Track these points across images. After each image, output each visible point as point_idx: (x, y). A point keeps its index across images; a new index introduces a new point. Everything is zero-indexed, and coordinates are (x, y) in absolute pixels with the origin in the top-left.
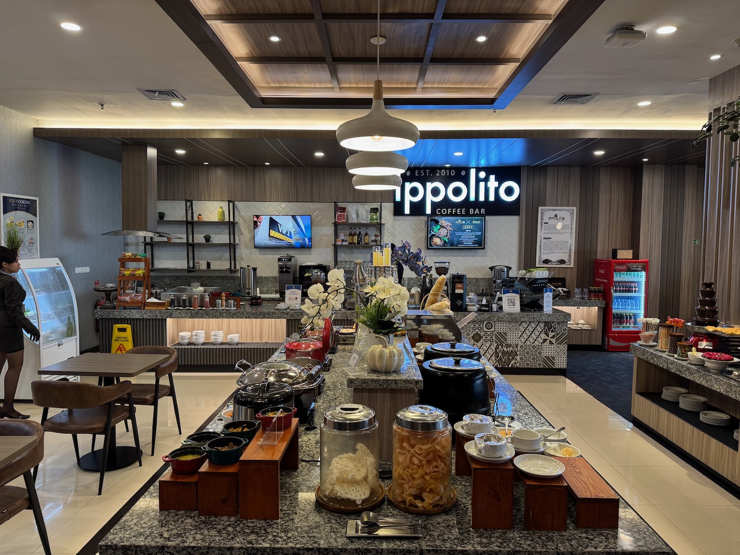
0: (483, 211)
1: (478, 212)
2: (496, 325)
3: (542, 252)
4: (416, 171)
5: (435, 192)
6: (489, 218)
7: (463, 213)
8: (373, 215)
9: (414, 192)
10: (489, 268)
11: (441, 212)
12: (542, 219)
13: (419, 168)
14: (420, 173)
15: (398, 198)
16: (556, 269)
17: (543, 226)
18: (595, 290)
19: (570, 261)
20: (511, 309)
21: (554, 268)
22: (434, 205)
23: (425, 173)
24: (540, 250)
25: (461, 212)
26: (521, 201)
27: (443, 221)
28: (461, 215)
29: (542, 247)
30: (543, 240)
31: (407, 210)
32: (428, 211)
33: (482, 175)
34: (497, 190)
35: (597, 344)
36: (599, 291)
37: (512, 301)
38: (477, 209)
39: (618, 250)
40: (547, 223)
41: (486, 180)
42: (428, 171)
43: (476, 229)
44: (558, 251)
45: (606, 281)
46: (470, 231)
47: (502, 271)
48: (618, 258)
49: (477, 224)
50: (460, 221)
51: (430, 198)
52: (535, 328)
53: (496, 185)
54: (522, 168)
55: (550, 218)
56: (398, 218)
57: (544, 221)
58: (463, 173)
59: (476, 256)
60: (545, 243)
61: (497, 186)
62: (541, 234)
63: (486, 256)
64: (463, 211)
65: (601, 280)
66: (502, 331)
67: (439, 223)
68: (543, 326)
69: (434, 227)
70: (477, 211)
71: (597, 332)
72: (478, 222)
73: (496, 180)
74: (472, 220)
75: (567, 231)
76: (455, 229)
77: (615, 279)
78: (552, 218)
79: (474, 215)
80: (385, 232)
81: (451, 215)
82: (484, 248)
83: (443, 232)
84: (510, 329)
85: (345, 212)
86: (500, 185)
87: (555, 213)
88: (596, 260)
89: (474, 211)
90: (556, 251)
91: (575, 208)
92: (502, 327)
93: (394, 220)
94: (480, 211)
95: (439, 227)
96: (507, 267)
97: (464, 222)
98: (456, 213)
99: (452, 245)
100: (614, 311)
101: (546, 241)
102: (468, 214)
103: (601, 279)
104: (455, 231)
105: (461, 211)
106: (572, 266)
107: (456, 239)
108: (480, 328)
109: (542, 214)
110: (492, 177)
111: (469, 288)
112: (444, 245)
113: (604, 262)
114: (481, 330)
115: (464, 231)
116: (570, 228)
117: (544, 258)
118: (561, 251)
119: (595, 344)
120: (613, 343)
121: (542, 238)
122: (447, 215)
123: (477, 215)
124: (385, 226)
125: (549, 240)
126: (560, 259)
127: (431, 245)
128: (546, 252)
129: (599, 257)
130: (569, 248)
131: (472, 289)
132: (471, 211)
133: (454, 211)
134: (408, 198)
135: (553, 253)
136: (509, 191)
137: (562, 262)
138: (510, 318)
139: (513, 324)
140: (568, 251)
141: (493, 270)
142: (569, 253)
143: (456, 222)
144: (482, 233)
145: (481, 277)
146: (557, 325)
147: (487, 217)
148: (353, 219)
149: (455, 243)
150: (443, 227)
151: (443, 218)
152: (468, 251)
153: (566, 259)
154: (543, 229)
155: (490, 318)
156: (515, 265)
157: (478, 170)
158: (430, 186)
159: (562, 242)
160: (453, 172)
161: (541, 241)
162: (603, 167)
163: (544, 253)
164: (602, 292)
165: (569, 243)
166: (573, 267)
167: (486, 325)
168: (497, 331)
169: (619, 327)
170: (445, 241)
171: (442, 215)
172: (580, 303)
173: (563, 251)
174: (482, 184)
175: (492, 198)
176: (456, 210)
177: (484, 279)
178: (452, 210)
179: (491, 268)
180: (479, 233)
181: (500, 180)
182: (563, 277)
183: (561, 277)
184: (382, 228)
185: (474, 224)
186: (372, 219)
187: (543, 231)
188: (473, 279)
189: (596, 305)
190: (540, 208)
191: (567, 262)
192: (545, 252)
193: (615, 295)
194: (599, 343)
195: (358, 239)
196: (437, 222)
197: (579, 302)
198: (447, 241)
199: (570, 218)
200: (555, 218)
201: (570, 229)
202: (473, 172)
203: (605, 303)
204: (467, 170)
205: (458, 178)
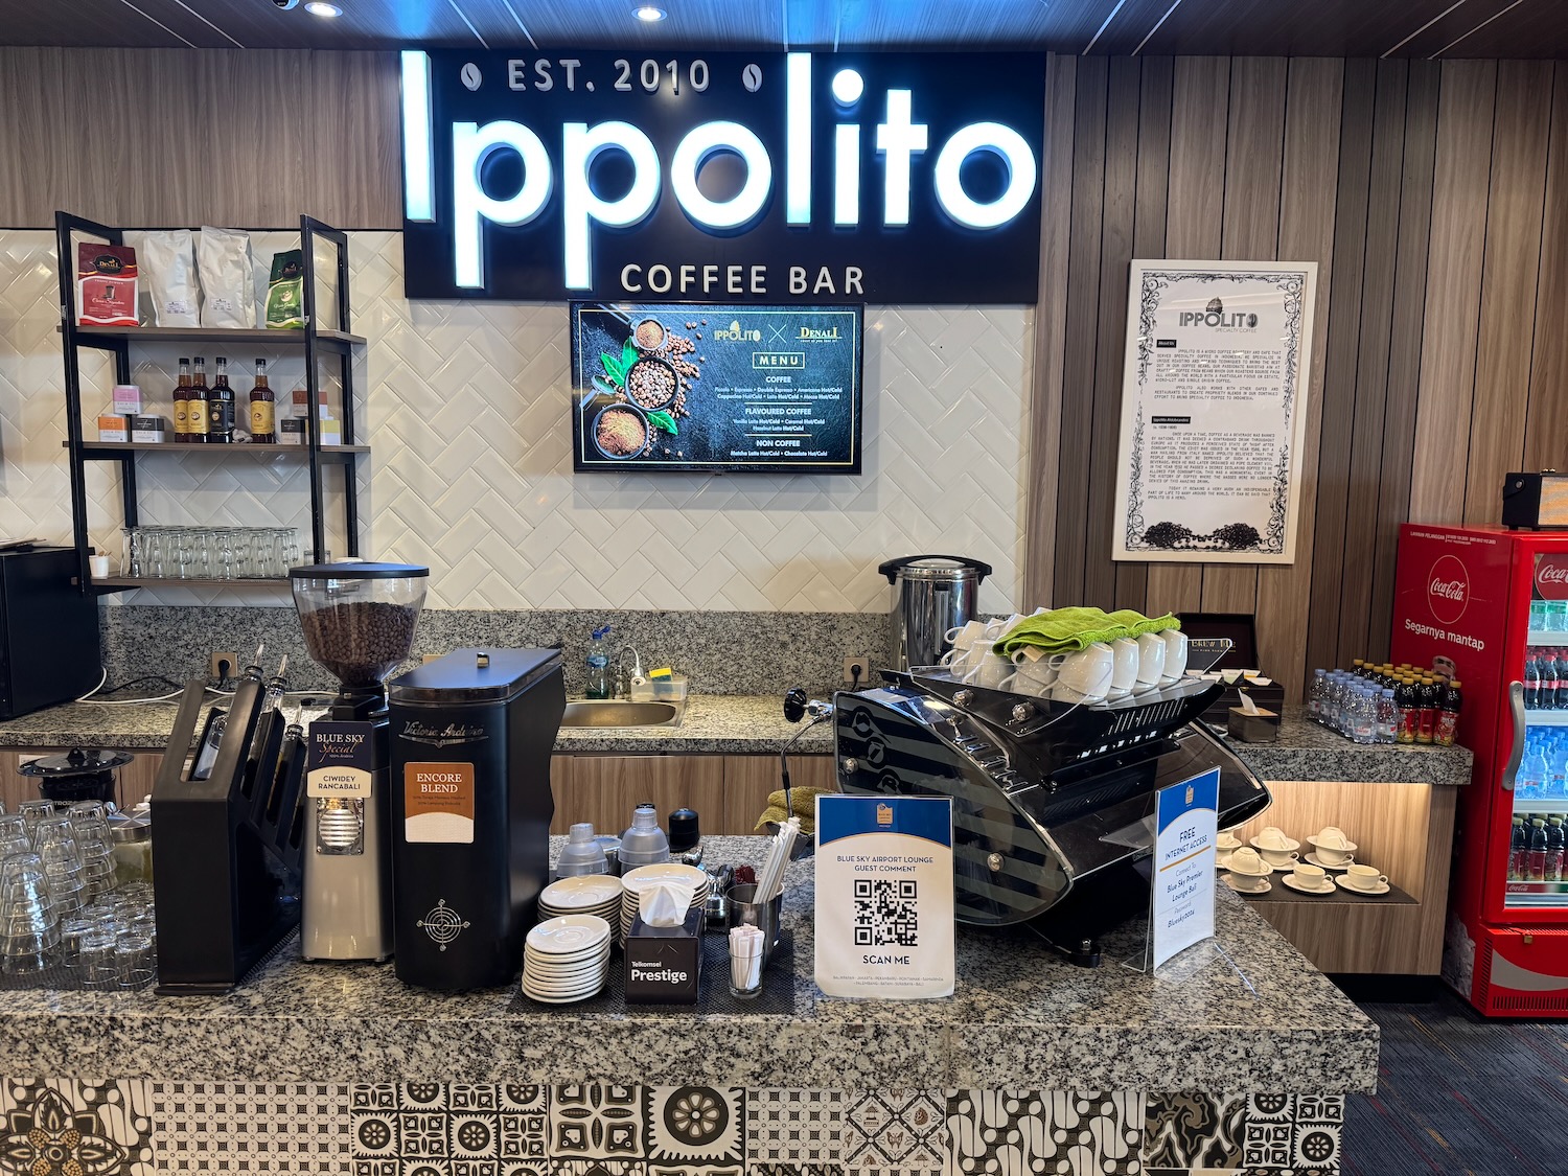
0: (854, 278)
1: (829, 284)
2: (751, 1106)
3: (1146, 485)
4: (512, 64)
5: (611, 174)
6: (880, 320)
7: (754, 289)
8: (284, 290)
9: (503, 174)
10: (883, 569)
11: (645, 284)
12: (1147, 323)
13: (526, 52)
14: (530, 76)
15: (420, 207)
16: (1208, 570)
17: (1152, 358)
18: (1418, 693)
19: (1277, 532)
20: (885, 969)
21: (1203, 564)
22: (608, 244)
23: (558, 74)
24: (1136, 476)
25: (745, 283)
26: (1045, 227)
27: (652, 329)
28: (745, 299)
29: (1145, 464)
30: (1152, 431)
31: (468, 269)
32: (578, 272)
33: (848, 85)
34: (922, 169)
35: (1420, 972)
36: (1440, 695)
37: (896, 900)
38: (824, 271)
39: (1545, 481)
40: (1172, 344)
41: (870, 113)
42: (571, 65)
43: (819, 373)
44: (1223, 483)
45: (1478, 645)
46: (788, 379)
47: (938, 587)
48: (1542, 521)
49: (822, 347)
50: (735, 326)
51: (582, 207)
52: (1073, 1133)
53: (919, 137)
54: (1050, 58)
55: (1186, 318)
56: (426, 308)
57: (1157, 334)
58: (752, 78)
59: (825, 507)
60: (1157, 444)
61: (922, 144)
62: (1139, 398)
63: (873, 507)
64: (755, 279)
65: (1439, 634)
66: (804, 1157)
67: (634, 339)
68: (1136, 1117)
69: (604, 357)
70: (825, 280)
71: (1420, 911)
72: (826, 336)
73: (918, 116)
74: (797, 323)
75: (1269, 384)
76: (714, 367)
77: (1534, 638)
78: (1198, 317)
79: (807, 300)
80: (370, 381)
81: (695, 295)
82: (856, 469)
83: (653, 384)
84: (870, 1140)
85: (134, 273)
86: (937, 140)
87: (1213, 290)
88: (1407, 528)
89: (811, 280)
90: (1213, 482)
91: (1311, 269)
92: (805, 1125)
93: (415, 321)
94: (839, 280)
95: (630, 357)
96: (968, 563)
97: (757, 335)
98: (719, 287)
99: (700, 450)
100: (1522, 805)
101: (1166, 431)
102: (776, 294)
103: (1438, 626)
104: (712, 380)
105: (745, 275)
106: (1288, 556)
107: (716, 423)
108: (620, 1135)
109: (1148, 297)
110: (899, 101)
111: (792, 662)
112: (658, 453)
113: (1463, 540)
114: (628, 1144)
115: (759, 379)
116: (1284, 367)
117: (1152, 517)
118: (1237, 483)
119: (1405, 970)
120: (1507, 975)
121: (1147, 419)
122: (673, 297)
123: (823, 299)
124: (371, 351)
125: (1181, 427)
126: (1231, 523)
127: (593, 452)
128: (1164, 487)
129: (1420, 514)
130: (1275, 472)
131: (808, 667)
132: (793, 280)
133: (707, 279)
134: (472, 205)
135: (1200, 492)
136: (985, 176)
137: (1241, 536)
138: (864, 1064)
139: (897, 1104)
140: (1270, 484)
141: (899, 581)
142: (1273, 496)
143: (718, 334)
144: (848, 392)
145: (851, 609)
146: (1255, 1112)
147: (869, 313)
148: (177, 308)
149: (715, 441)
150: (651, 358)
151: (652, 312)
152: (784, 482)
153: (1260, 523)
154: (1151, 371)
155: (688, 1059)
156: (1012, 550)
157: (826, 61)
158: (582, 141)
159: (1244, 437)
160: (699, 71)
161: (1139, 432)
162: (1456, 54)
163: (1152, 495)
164: (1456, 706)
165: (1278, 445)
166: (1291, 561)
167: (671, 1106)
168: (764, 1158)
169: (1539, 888)
170: (663, 432)
171: (646, 298)
172: (1340, 762)
173: (1249, 483)
174: (847, 138)
175: (897, 210)
176: (721, 275)
177: (861, 619)
178: (698, 274)
179: (890, 570)
180: (833, 393)
181: (940, 119)
182: (1244, 611)
183: (1231, 611)
184: (355, 361)
185: (808, 347)
186: (275, 313)
187: (1152, 384)
188: (809, 617)
189: (1424, 774)
190: (1138, 267)
191: (1263, 535)
192: (1157, 487)
193: (1530, 717)
194: (1430, 966)
195: (210, 413)
196: (620, 332)
197: (1332, 760)
198: (673, 430)
199: (1285, 318)
200: (1212, 320)
201: (1283, 376)
202: (799, 69)
203: (1470, 762)
204: (773, 60)
205: (724, 101)
